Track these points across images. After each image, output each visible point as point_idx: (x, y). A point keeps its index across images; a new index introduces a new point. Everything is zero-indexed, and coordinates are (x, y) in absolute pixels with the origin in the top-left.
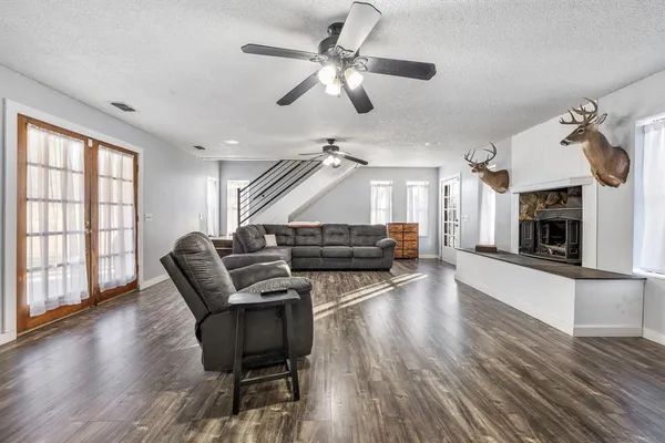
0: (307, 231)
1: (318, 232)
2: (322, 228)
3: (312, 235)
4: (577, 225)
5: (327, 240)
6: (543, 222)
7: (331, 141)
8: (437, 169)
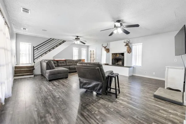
0: (61, 62)
1: (64, 62)
2: (65, 61)
3: (63, 63)
4: (123, 59)
5: (68, 64)
6: (116, 59)
7: (78, 37)
8: (88, 46)
